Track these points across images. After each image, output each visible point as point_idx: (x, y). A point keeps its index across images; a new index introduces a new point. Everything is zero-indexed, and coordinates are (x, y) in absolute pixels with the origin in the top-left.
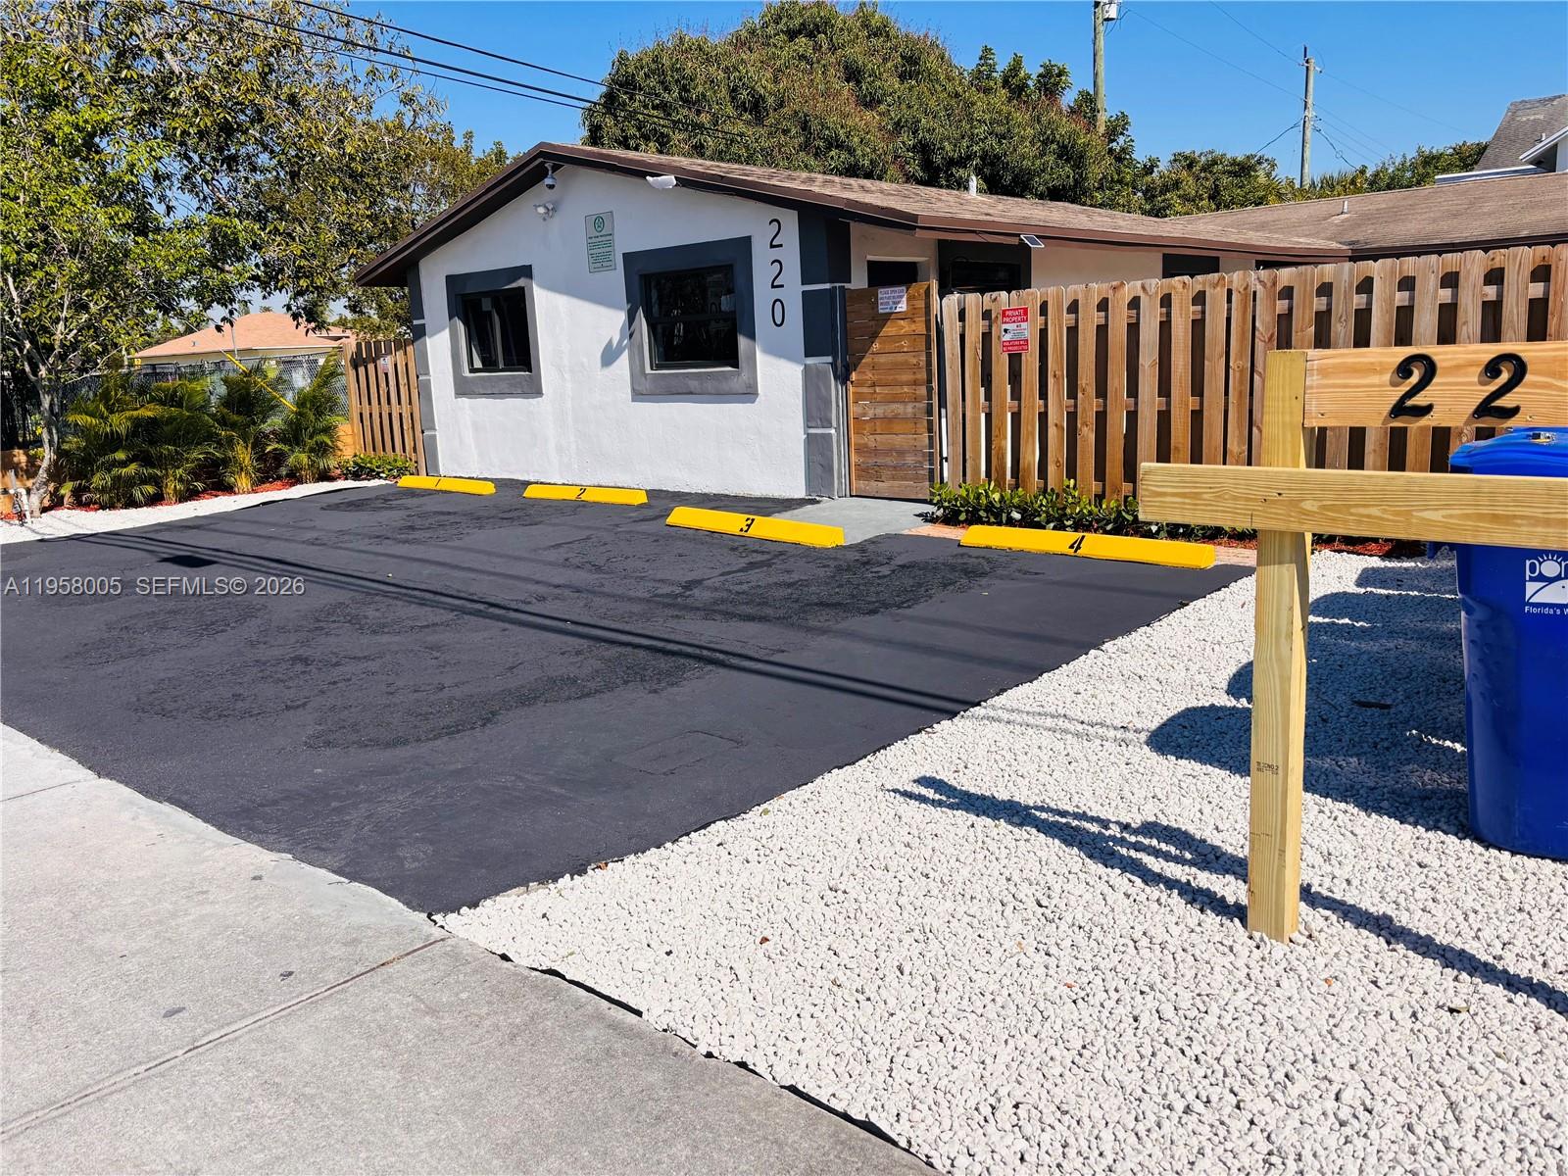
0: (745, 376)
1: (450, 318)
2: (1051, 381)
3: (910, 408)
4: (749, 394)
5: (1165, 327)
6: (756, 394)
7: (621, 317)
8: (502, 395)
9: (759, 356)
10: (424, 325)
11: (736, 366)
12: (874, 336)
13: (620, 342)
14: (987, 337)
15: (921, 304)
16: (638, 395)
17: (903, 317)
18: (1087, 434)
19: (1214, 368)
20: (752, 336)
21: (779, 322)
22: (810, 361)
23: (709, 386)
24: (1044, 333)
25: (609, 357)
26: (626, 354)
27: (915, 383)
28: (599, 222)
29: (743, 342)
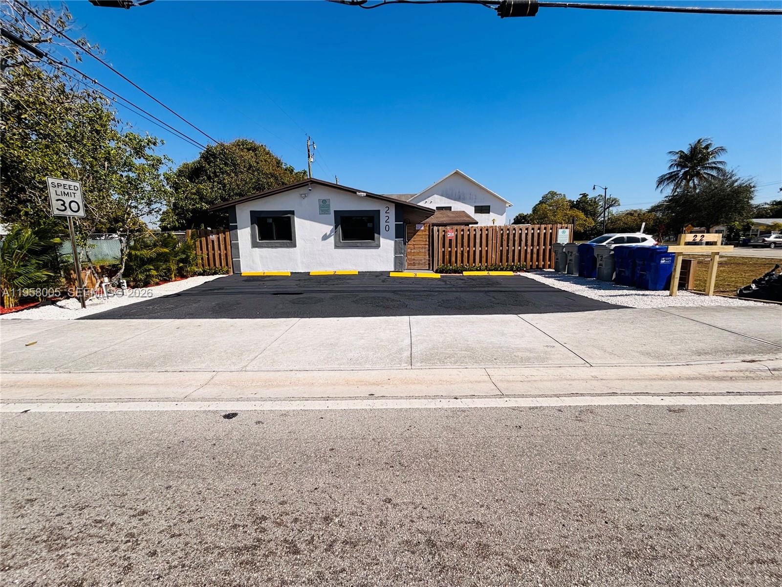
0: (376, 242)
1: (252, 224)
2: (458, 244)
3: (423, 250)
4: (378, 246)
5: (481, 235)
6: (380, 246)
7: (331, 227)
8: (276, 247)
9: (381, 239)
10: (237, 225)
11: (374, 240)
12: (415, 234)
13: (330, 234)
14: (444, 236)
15: (427, 228)
16: (336, 247)
17: (422, 231)
18: (466, 254)
19: (490, 242)
20: (379, 234)
21: (387, 230)
22: (396, 239)
23: (364, 245)
24: (457, 235)
25: (325, 237)
26: (333, 236)
27: (425, 245)
28: (324, 201)
29: (376, 235)
